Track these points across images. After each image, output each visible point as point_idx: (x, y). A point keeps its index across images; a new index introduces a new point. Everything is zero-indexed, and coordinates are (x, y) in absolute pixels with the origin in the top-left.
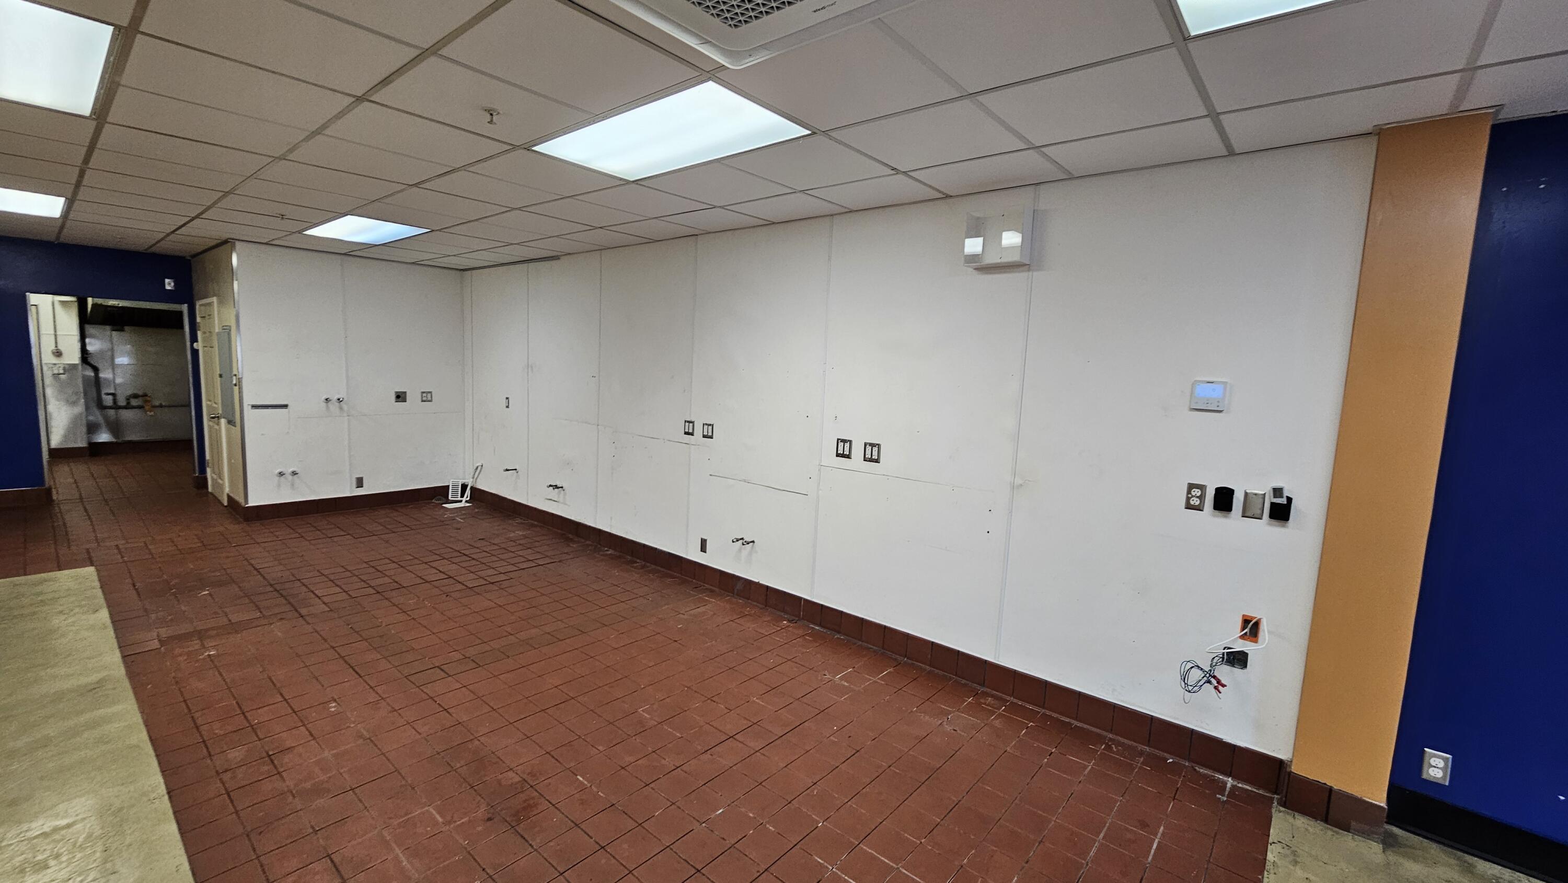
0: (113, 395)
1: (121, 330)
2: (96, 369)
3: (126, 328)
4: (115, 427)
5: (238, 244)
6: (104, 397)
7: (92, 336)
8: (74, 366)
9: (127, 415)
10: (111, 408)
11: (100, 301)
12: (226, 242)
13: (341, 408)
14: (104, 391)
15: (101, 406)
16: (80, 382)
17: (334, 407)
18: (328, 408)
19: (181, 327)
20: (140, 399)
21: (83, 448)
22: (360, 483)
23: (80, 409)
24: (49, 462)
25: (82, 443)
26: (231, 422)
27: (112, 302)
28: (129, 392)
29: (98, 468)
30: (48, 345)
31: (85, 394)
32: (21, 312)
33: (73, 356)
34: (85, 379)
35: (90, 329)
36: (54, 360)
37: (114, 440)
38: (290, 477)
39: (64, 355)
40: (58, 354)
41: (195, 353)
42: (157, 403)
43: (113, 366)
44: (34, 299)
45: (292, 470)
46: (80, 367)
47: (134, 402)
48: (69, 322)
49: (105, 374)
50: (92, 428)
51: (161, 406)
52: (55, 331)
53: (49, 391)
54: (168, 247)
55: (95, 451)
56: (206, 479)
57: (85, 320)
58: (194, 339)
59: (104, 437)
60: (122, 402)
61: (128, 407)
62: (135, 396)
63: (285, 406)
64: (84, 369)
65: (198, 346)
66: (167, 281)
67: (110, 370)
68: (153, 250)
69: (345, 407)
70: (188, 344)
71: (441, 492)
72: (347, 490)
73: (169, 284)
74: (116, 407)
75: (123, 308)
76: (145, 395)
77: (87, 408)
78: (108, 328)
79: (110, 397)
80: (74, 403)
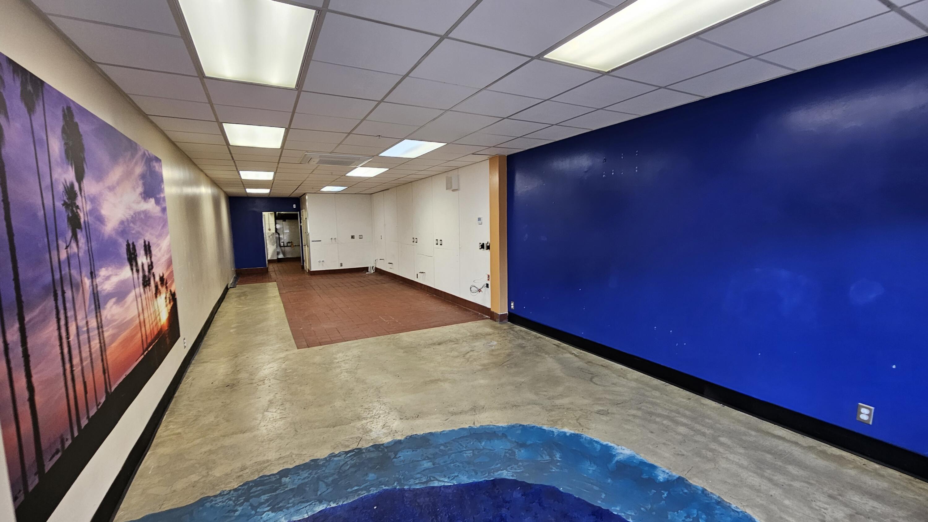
0: (283, 242)
1: (285, 221)
2: (279, 234)
3: (287, 220)
4: (284, 253)
5: (308, 194)
6: (281, 243)
7: (278, 224)
8: (274, 233)
9: (287, 249)
10: (283, 247)
11: (279, 213)
12: (305, 194)
13: (335, 241)
14: (281, 242)
15: (281, 246)
16: (275, 238)
17: (333, 240)
18: (332, 241)
19: (298, 219)
20: (290, 243)
21: (275, 260)
22: (341, 265)
23: (275, 247)
24: (268, 264)
25: (275, 258)
26: (308, 246)
27: (282, 213)
28: (288, 241)
29: (279, 265)
30: (267, 228)
31: (276, 242)
32: (261, 217)
33: (273, 231)
34: (276, 237)
35: (278, 221)
36: (269, 232)
37: (283, 257)
38: (322, 262)
39: (271, 230)
40: (270, 230)
41: (301, 226)
42: (295, 245)
43: (283, 233)
44: (264, 213)
45: (322, 260)
46: (275, 234)
47: (289, 245)
48: (272, 219)
49: (281, 236)
50: (278, 254)
51: (296, 246)
52: (269, 222)
53: (268, 242)
54: (293, 195)
55: (279, 260)
56: (304, 266)
57: (277, 218)
58: (301, 223)
59: (281, 256)
60: (286, 245)
61: (287, 246)
62: (289, 242)
63: (320, 241)
64: (276, 235)
65: (302, 224)
66: (294, 205)
67: (283, 235)
68: (290, 196)
69: (337, 241)
70: (299, 224)
71: (366, 269)
72: (338, 267)
73: (294, 206)
74: (284, 246)
75: (285, 214)
76: (291, 242)
77: (277, 247)
78: (282, 220)
79: (283, 243)
80: (273, 245)
